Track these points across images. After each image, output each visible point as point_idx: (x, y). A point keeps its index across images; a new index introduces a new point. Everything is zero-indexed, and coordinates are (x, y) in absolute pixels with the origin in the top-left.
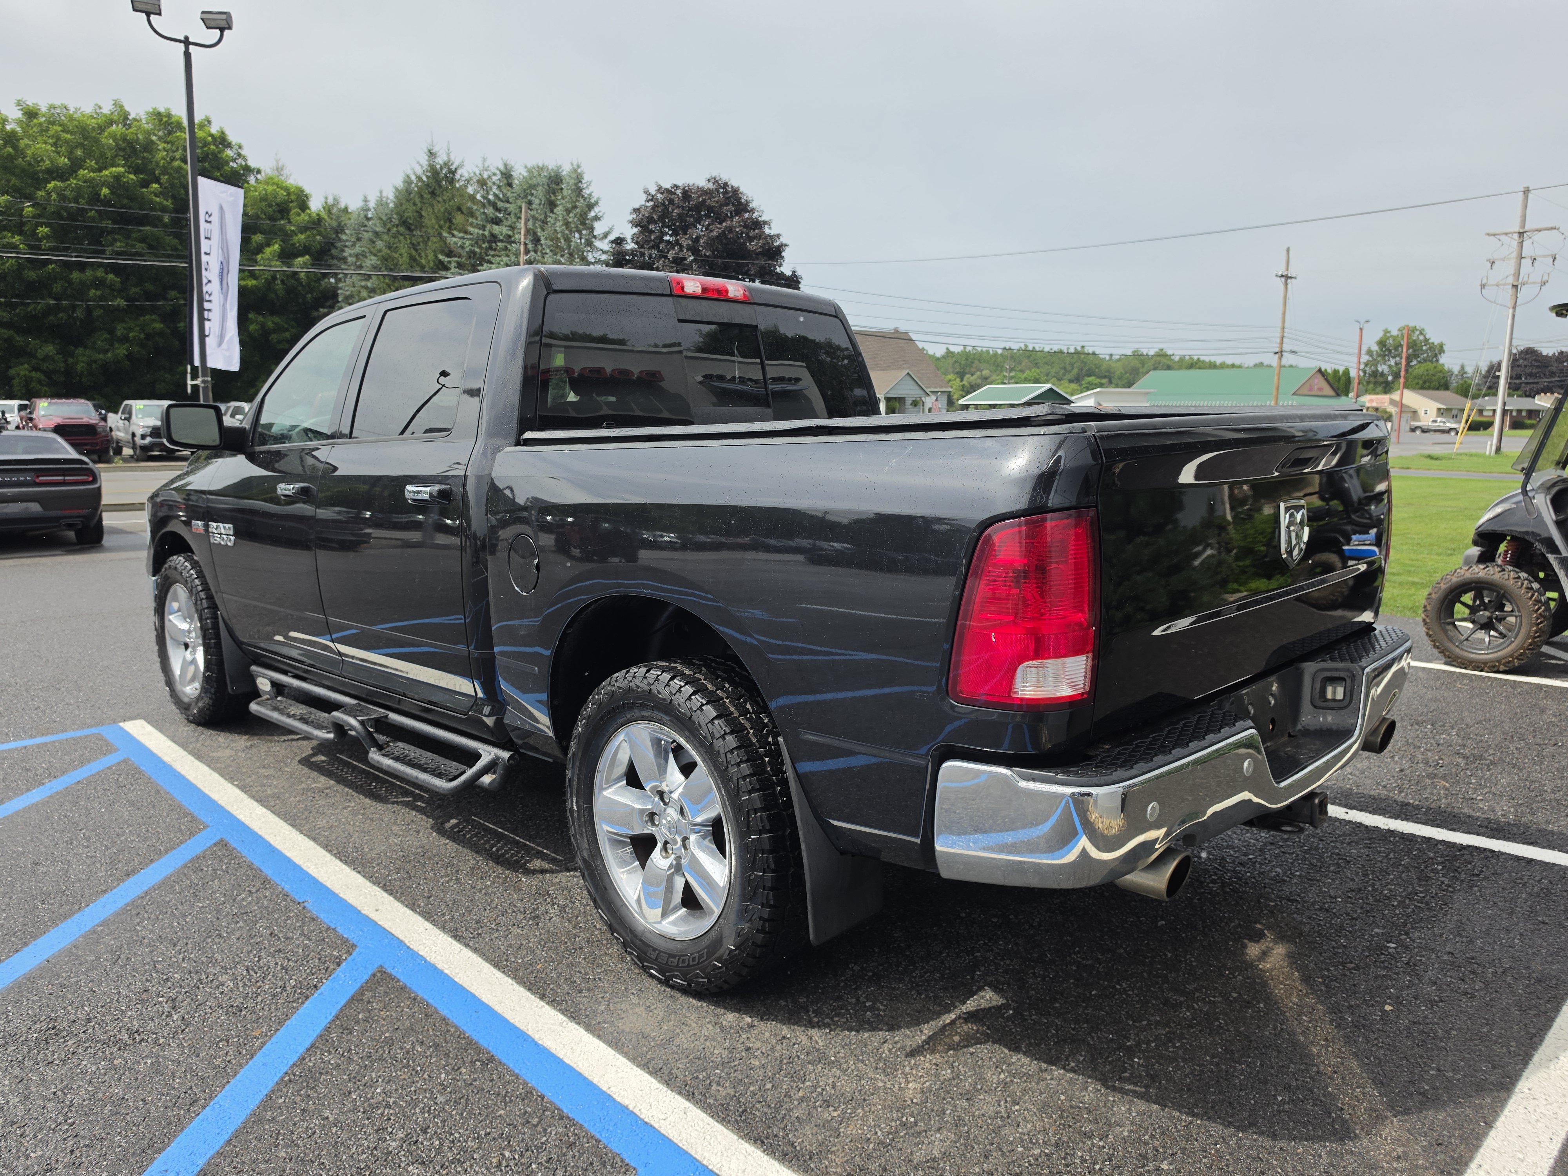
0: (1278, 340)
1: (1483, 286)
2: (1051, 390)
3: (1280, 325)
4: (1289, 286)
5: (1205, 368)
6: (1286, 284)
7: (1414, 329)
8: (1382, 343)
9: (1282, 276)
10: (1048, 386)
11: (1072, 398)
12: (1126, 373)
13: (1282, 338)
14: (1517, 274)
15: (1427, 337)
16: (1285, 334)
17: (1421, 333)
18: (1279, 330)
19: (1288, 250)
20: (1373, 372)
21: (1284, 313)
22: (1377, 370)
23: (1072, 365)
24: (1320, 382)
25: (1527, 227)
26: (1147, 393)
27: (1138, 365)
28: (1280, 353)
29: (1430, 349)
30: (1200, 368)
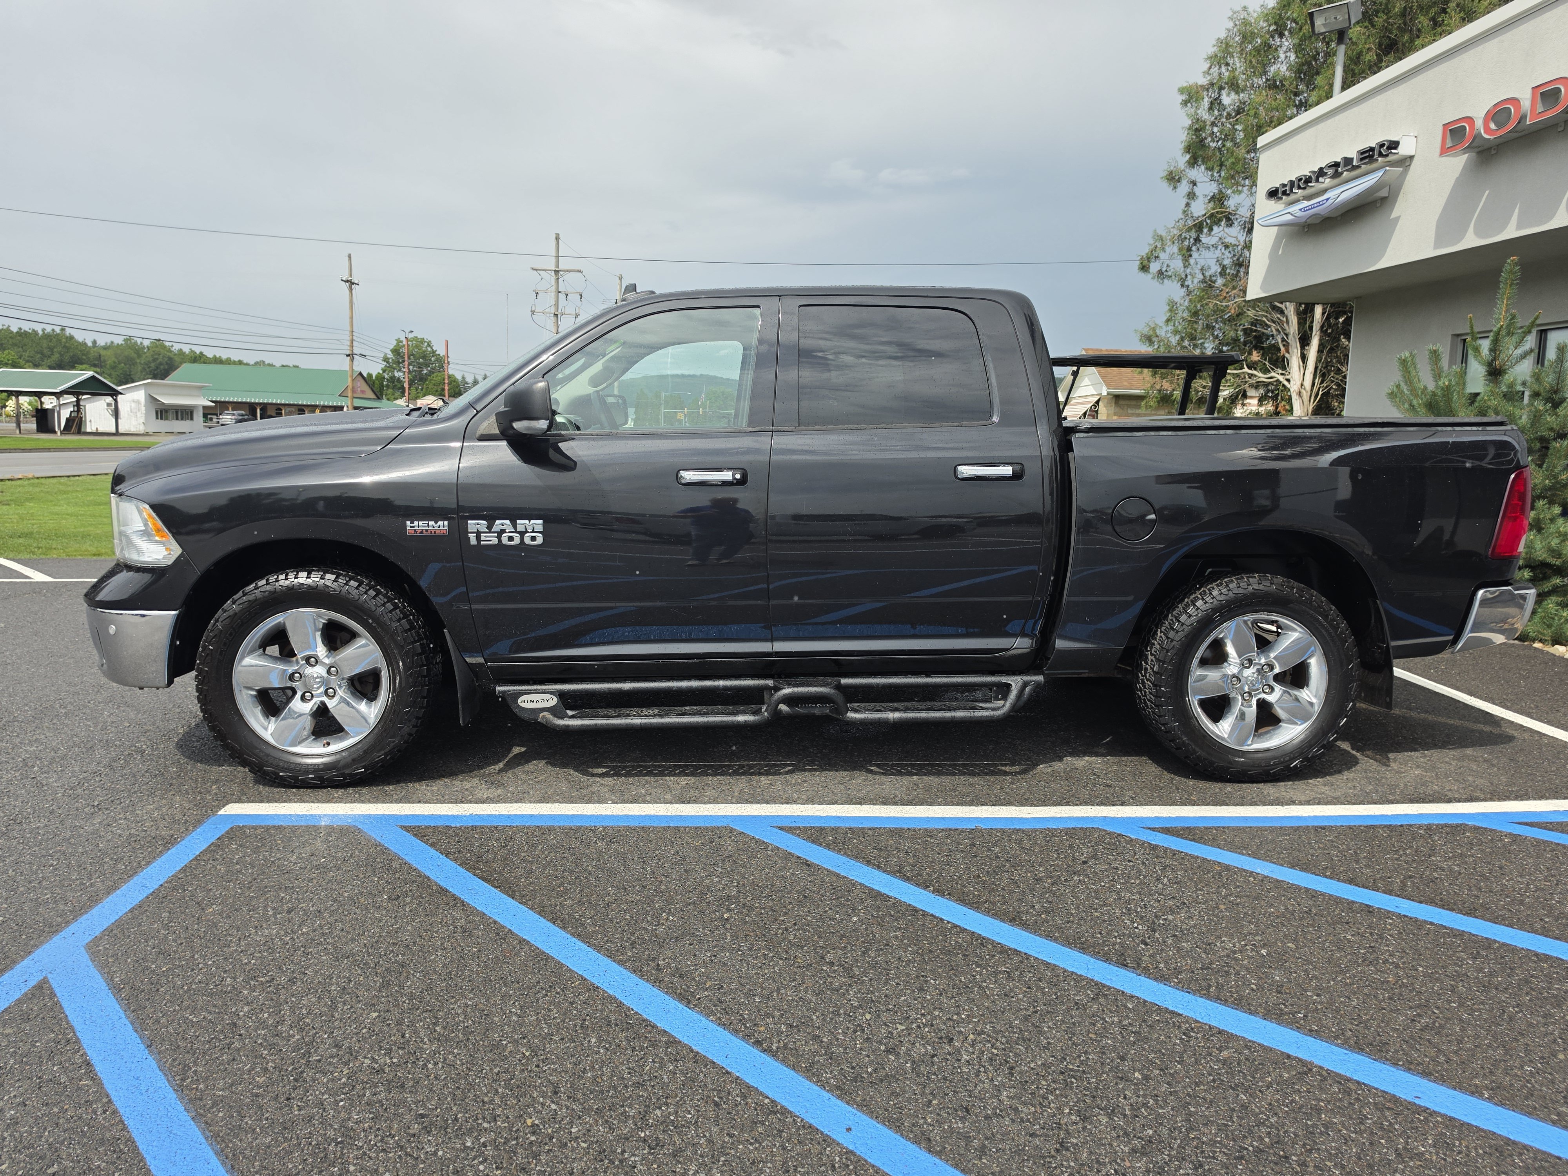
0: (349, 343)
1: (533, 312)
2: (93, 377)
3: (349, 328)
4: (354, 291)
5: (210, 363)
6: (351, 289)
7: (422, 341)
8: (396, 351)
9: (347, 281)
10: (90, 374)
11: (119, 388)
12: (120, 363)
13: (352, 341)
14: (557, 305)
15: (434, 349)
16: (354, 338)
17: (429, 345)
18: (348, 333)
19: (350, 256)
20: (391, 378)
21: (352, 318)
22: (394, 376)
23: (51, 349)
24: (362, 385)
25: (561, 268)
26: (201, 388)
27: (134, 355)
28: (351, 356)
29: (437, 360)
30: (205, 363)
